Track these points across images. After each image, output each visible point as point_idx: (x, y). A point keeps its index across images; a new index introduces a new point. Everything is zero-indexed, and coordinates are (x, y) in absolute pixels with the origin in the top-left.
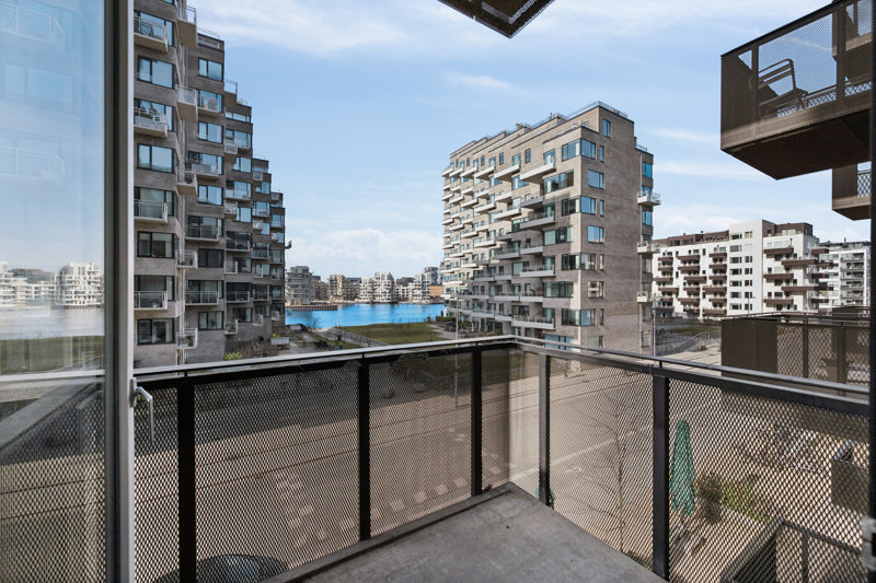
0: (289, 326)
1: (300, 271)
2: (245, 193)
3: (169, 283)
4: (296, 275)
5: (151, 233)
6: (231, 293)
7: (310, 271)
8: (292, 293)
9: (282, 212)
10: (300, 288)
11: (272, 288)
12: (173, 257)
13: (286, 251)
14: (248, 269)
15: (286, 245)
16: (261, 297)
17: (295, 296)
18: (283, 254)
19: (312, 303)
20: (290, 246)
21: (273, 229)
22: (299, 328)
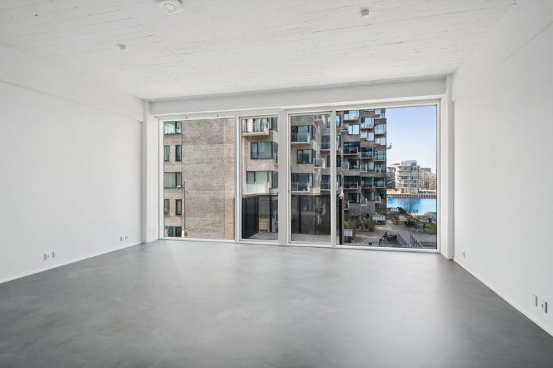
0: (389, 209)
1: (409, 165)
2: (356, 115)
3: (311, 178)
4: (406, 168)
5: (302, 150)
6: (347, 183)
7: (418, 164)
8: (403, 183)
9: (384, 121)
10: (409, 179)
11: (377, 179)
12: (312, 163)
13: (387, 150)
14: (357, 167)
15: (388, 146)
16: (368, 186)
17: (405, 186)
18: (385, 154)
19: (419, 192)
20: (390, 147)
21: (377, 136)
22: (398, 210)
